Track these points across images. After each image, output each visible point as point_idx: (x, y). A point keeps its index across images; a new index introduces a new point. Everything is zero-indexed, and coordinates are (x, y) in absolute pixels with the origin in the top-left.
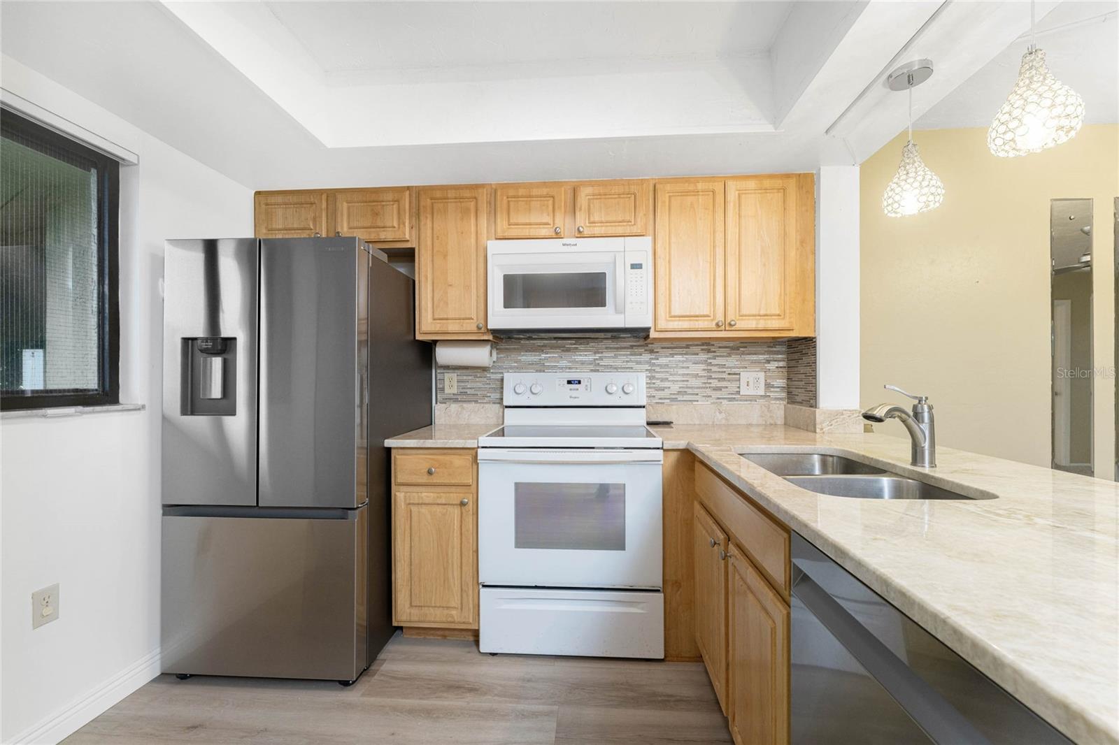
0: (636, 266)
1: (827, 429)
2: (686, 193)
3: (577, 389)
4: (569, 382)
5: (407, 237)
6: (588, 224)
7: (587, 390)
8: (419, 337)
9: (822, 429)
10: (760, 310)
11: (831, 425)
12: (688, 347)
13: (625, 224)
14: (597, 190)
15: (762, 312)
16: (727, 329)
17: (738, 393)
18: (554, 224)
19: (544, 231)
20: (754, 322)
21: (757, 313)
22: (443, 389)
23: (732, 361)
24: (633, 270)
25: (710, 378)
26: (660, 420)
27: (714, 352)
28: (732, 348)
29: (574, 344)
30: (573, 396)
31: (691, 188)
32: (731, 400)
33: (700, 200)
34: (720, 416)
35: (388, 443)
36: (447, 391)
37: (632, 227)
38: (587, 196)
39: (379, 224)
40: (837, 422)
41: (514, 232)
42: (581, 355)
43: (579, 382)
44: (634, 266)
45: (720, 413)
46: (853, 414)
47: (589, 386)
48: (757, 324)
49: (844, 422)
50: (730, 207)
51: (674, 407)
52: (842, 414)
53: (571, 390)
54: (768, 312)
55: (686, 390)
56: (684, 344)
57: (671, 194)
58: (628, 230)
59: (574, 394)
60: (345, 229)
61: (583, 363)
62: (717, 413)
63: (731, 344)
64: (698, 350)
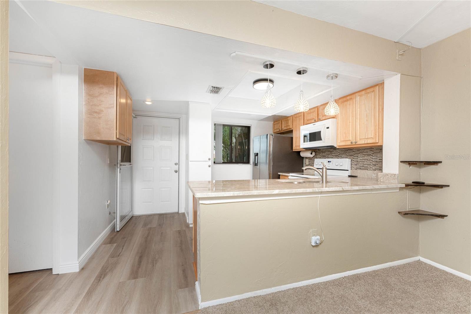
0: (328, 128)
1: (382, 180)
2: (345, 101)
4: (329, 162)
5: (291, 127)
6: (321, 117)
7: (332, 164)
8: (293, 151)
9: (380, 180)
11: (384, 179)
14: (323, 106)
15: (366, 137)
16: (355, 144)
19: (313, 121)
20: (364, 141)
22: (306, 163)
26: (354, 175)
31: (346, 99)
34: (374, 175)
35: (279, 174)
36: (306, 164)
39: (287, 125)
40: (386, 178)
41: (308, 122)
45: (374, 174)
46: (392, 175)
48: (365, 141)
49: (388, 178)
50: (357, 102)
52: (388, 175)
54: (368, 137)
57: (341, 103)
59: (329, 165)
60: (283, 127)
62: (373, 174)
64: (368, 151)
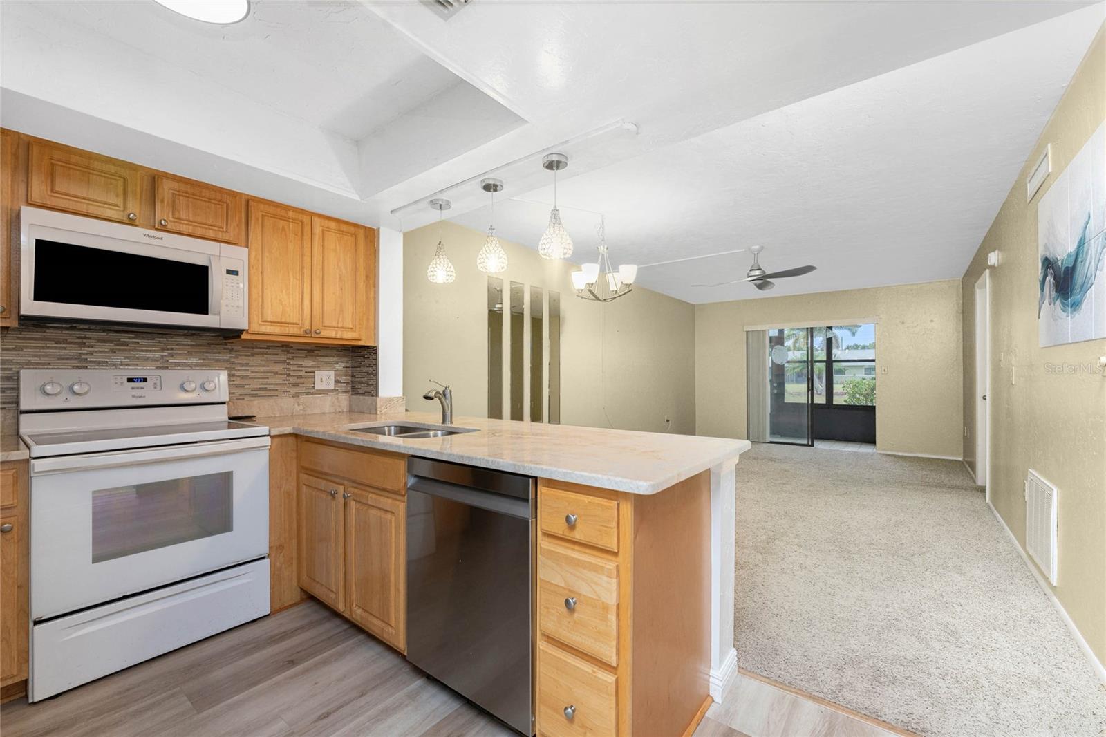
0: (232, 272)
1: (384, 411)
2: (280, 217)
3: (142, 388)
4: (130, 380)
6: (171, 219)
7: (155, 388)
9: (381, 411)
10: (338, 323)
11: (386, 408)
12: (268, 347)
13: (216, 228)
14: (183, 187)
15: (340, 326)
16: (313, 336)
17: (314, 388)
18: (125, 208)
19: (109, 213)
20: (334, 332)
21: (336, 325)
23: (308, 362)
24: (228, 275)
25: (289, 375)
27: (293, 353)
28: (309, 351)
29: (134, 338)
30: (137, 395)
31: (283, 213)
32: (307, 394)
33: (291, 226)
34: (298, 408)
37: (224, 234)
38: (170, 189)
40: (389, 406)
42: (142, 351)
43: (145, 380)
44: (229, 272)
45: (299, 405)
46: (399, 400)
47: (158, 384)
48: (336, 334)
49: (394, 405)
50: (316, 238)
51: (256, 402)
52: (393, 400)
53: (133, 388)
54: (344, 326)
55: (266, 386)
56: (264, 345)
57: (264, 214)
58: (220, 236)
59: (137, 392)
61: (146, 359)
62: (296, 406)
63: (308, 347)
64: (278, 351)
